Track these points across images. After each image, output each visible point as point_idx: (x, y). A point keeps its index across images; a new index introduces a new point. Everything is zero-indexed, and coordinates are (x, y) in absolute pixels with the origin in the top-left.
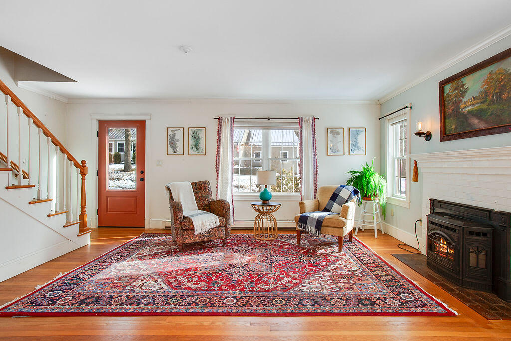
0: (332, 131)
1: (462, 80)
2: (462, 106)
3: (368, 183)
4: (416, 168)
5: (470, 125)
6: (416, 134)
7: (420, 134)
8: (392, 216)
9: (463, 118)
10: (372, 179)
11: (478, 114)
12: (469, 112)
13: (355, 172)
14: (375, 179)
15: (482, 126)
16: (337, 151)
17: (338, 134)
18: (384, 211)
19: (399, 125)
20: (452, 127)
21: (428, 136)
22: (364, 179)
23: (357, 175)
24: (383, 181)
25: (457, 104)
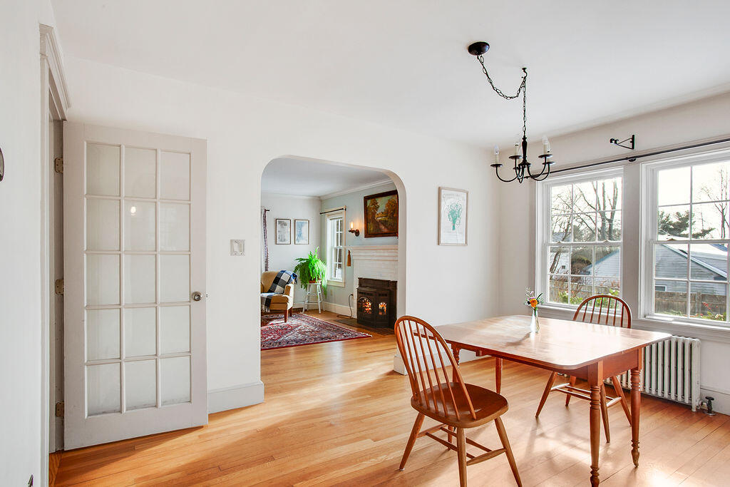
0: (280, 222)
1: (377, 199)
2: (376, 216)
3: (313, 268)
4: (349, 255)
5: (380, 229)
6: (350, 231)
7: (351, 231)
8: (332, 295)
9: (377, 224)
10: (315, 266)
11: (384, 223)
12: (380, 221)
13: (303, 260)
14: (319, 265)
15: (386, 231)
16: (285, 240)
17: (285, 225)
18: (325, 292)
19: (336, 221)
20: (371, 229)
21: (357, 233)
22: (310, 265)
23: (303, 262)
24: (324, 266)
25: (374, 214)
